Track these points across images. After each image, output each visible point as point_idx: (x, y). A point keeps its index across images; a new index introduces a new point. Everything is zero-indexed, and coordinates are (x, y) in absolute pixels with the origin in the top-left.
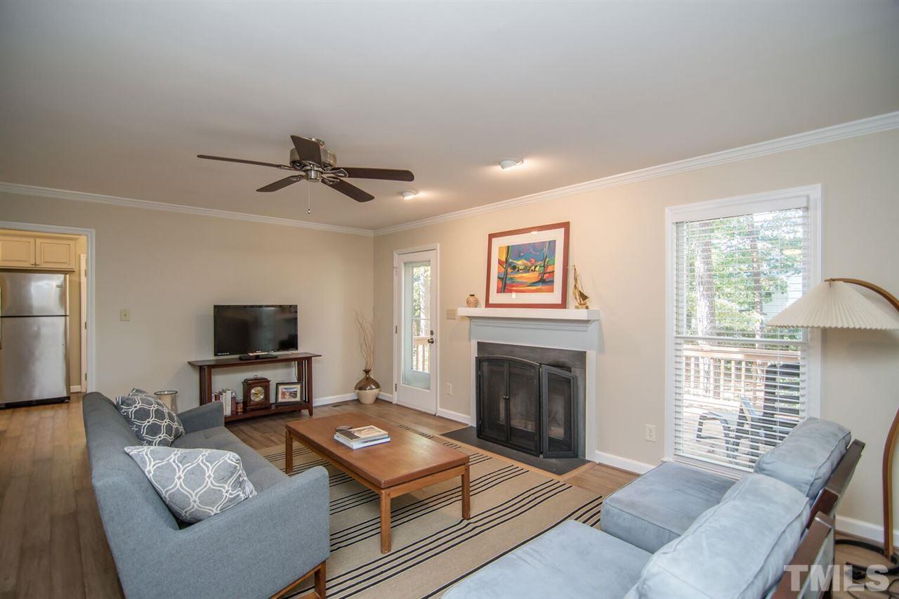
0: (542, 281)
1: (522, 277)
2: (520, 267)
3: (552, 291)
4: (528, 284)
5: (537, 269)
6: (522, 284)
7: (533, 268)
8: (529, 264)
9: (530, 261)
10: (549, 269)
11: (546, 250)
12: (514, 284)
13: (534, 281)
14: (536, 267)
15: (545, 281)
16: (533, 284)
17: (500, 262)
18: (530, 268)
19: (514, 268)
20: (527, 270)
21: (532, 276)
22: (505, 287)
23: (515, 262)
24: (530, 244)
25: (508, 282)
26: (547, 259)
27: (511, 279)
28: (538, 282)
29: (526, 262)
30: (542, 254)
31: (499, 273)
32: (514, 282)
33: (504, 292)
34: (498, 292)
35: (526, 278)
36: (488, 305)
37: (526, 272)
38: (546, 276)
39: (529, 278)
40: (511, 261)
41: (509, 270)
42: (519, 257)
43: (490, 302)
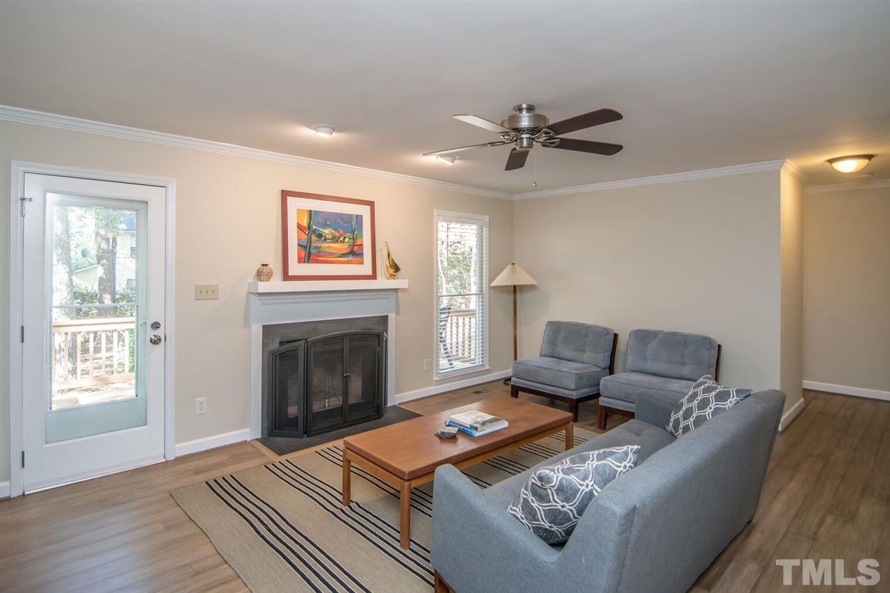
0: (352, 253)
1: (330, 247)
2: (327, 237)
3: (362, 263)
4: (338, 255)
5: (346, 240)
6: (331, 254)
7: (342, 239)
8: (337, 234)
9: (339, 232)
10: (358, 243)
11: (354, 223)
12: (321, 254)
13: (344, 252)
14: (345, 238)
15: (355, 253)
16: (343, 255)
17: (300, 227)
18: (339, 238)
19: (320, 236)
20: (335, 240)
21: (342, 247)
22: (308, 255)
23: (321, 229)
24: (337, 213)
25: (313, 251)
26: (356, 232)
27: (317, 248)
28: (348, 254)
29: (334, 232)
30: (350, 226)
31: (299, 240)
32: (320, 252)
33: (308, 262)
34: (300, 261)
35: (334, 248)
36: (286, 277)
37: (334, 243)
38: (355, 248)
39: (339, 249)
40: (314, 227)
41: (314, 238)
42: (326, 226)
43: (290, 274)
